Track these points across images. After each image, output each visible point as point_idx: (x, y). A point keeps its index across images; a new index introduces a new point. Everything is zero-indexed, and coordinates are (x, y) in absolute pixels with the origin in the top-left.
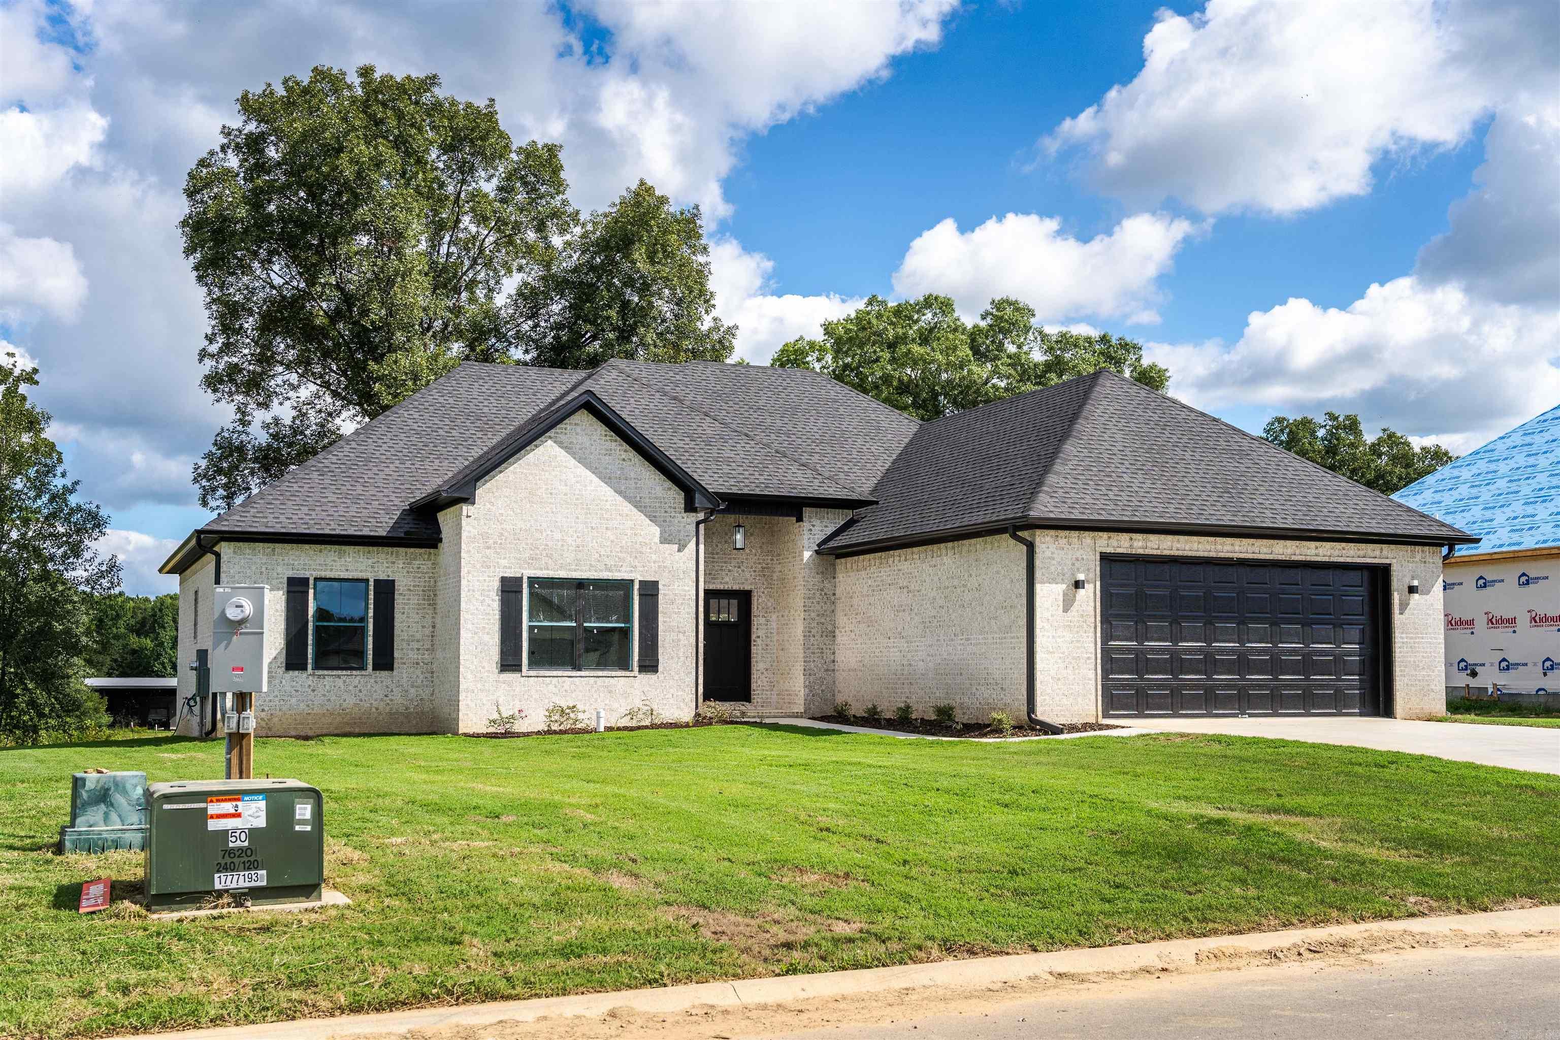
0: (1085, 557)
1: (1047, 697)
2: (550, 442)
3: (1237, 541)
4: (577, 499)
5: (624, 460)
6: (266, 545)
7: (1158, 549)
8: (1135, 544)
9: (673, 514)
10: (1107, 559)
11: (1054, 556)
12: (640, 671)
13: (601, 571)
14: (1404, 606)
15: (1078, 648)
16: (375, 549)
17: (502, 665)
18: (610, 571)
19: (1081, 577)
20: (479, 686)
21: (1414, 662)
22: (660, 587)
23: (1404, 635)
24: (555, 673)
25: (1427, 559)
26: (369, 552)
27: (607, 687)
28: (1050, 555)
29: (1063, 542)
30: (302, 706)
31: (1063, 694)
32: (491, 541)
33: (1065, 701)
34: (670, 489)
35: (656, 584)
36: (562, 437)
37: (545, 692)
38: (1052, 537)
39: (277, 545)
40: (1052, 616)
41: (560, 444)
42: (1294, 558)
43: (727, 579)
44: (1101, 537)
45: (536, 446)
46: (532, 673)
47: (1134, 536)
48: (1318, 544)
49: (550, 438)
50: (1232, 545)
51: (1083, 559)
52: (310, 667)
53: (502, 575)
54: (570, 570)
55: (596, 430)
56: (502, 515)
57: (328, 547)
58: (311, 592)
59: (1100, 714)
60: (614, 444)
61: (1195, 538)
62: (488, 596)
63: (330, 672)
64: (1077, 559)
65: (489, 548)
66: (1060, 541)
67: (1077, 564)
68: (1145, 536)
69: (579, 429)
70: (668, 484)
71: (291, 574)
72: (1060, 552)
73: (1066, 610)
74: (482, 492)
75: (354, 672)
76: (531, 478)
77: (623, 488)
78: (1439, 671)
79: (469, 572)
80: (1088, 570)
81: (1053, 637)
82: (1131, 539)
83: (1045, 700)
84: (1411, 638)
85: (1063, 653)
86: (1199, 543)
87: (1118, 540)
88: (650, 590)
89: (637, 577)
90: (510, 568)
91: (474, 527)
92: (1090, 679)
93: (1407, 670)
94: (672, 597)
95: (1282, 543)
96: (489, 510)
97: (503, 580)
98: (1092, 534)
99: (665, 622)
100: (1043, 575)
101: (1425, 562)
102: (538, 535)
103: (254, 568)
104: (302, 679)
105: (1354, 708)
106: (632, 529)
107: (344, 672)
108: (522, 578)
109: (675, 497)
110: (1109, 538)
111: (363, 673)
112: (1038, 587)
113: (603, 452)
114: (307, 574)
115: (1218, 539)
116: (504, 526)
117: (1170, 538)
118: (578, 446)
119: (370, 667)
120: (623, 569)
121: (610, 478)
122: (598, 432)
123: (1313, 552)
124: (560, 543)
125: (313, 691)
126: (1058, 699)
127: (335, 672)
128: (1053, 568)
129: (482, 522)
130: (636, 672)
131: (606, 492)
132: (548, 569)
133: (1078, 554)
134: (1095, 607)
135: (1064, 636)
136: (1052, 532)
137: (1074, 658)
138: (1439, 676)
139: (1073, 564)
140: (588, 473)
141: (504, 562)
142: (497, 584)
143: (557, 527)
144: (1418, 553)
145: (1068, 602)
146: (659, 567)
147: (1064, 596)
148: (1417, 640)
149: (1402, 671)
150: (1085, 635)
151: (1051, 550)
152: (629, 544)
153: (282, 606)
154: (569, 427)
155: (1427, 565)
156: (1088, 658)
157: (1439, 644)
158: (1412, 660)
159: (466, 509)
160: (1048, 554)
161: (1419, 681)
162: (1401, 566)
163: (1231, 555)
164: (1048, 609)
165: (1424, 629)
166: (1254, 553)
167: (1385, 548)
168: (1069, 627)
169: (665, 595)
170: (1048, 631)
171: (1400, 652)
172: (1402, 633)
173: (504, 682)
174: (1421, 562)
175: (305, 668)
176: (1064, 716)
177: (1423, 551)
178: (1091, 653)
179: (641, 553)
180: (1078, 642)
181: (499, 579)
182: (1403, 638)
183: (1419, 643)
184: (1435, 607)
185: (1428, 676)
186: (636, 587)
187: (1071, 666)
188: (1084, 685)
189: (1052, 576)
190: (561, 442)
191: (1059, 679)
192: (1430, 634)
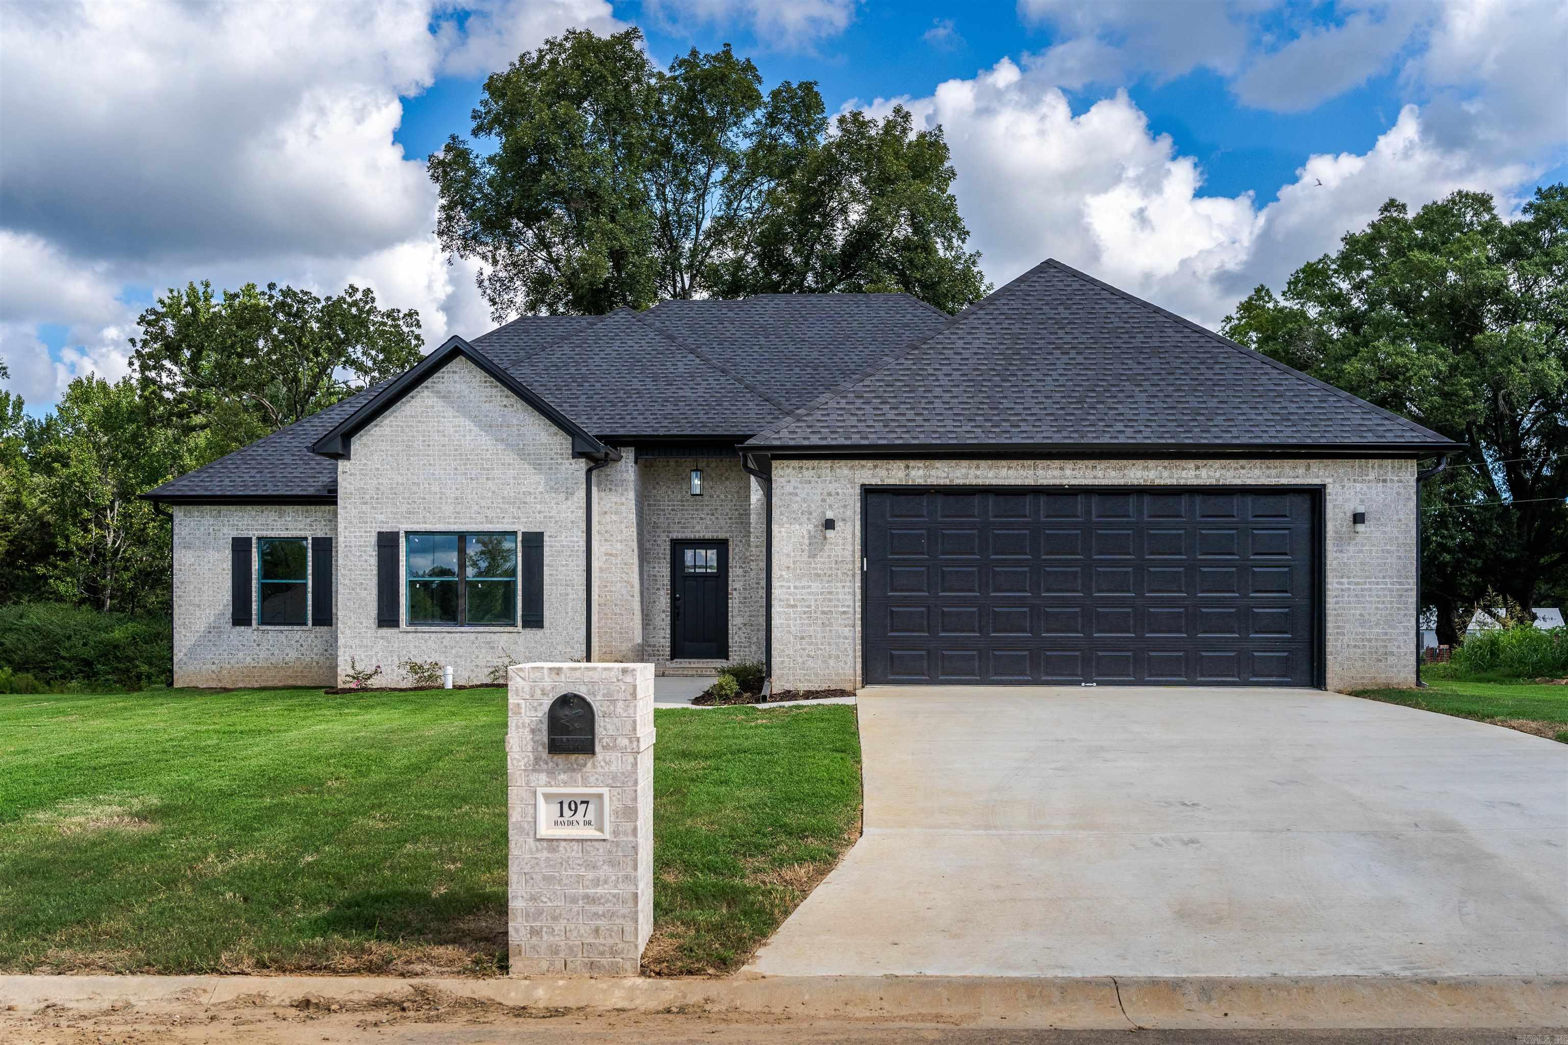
0: (839, 491)
1: (786, 659)
2: (426, 393)
3: (1069, 465)
4: (456, 450)
5: (505, 406)
6: (213, 507)
7: (947, 477)
8: (913, 473)
9: (560, 461)
10: (868, 492)
11: (798, 491)
12: (523, 627)
13: (482, 523)
14: (1346, 540)
15: (830, 600)
16: (313, 507)
17: (379, 621)
18: (491, 523)
19: (830, 515)
20: (357, 641)
21: (1361, 615)
22: (546, 538)
23: (1345, 580)
24: (433, 629)
25: (1390, 475)
26: (307, 511)
27: (489, 643)
28: (791, 490)
29: (809, 474)
30: (249, 659)
31: (808, 656)
32: (368, 497)
33: (810, 663)
34: (556, 434)
35: (540, 535)
36: (440, 387)
37: (424, 648)
38: (794, 468)
39: (222, 507)
40: (794, 563)
41: (437, 394)
42: (1157, 482)
43: (698, 528)
44: (863, 466)
45: (413, 397)
46: (412, 629)
47: (911, 463)
48: (1200, 462)
49: (427, 387)
50: (1062, 469)
51: (838, 494)
52: (254, 622)
53: (378, 529)
54: (448, 523)
55: (475, 377)
56: (378, 469)
57: (269, 507)
58: (254, 551)
59: (859, 679)
60: (494, 390)
61: (1004, 463)
62: (365, 552)
63: (272, 628)
64: (830, 494)
65: (365, 503)
66: (805, 473)
67: (830, 500)
68: (928, 463)
69: (456, 377)
70: (554, 429)
71: (235, 534)
72: (806, 486)
73: (812, 555)
74: (357, 444)
75: (295, 628)
76: (407, 430)
77: (505, 436)
78: (1405, 627)
79: (346, 528)
80: (845, 506)
81: (795, 587)
82: (907, 467)
83: (783, 662)
84: (1357, 584)
85: (809, 606)
86: (1009, 468)
87: (887, 469)
88: (535, 542)
89: (521, 528)
90: (387, 523)
91: (350, 483)
92: (846, 638)
93: (1347, 626)
94: (560, 549)
96: (365, 465)
97: (380, 534)
98: (850, 463)
99: (551, 575)
100: (782, 514)
101: (1385, 481)
102: (415, 488)
103: (202, 529)
104: (249, 634)
105: (1269, 675)
106: (514, 478)
107: (286, 628)
108: (398, 533)
109: (561, 443)
110: (875, 467)
111: (304, 628)
112: (775, 528)
113: (484, 399)
114: (250, 534)
115: (1038, 462)
116: (380, 481)
117: (964, 463)
118: (456, 395)
119: (310, 622)
120: (506, 520)
121: (490, 426)
122: (478, 379)
123: (1192, 473)
124: (438, 496)
125: (258, 645)
126: (800, 660)
127: (277, 628)
128: (795, 507)
129: (358, 477)
130: (520, 628)
131: (485, 440)
132: (425, 523)
133: (831, 488)
134: (854, 551)
135: (810, 587)
136: (795, 463)
137: (823, 613)
138: (1406, 634)
139: (824, 500)
140: (467, 422)
141: (381, 517)
142: (373, 539)
143: (435, 479)
144: (1373, 468)
145: (816, 545)
146: (545, 517)
147: (810, 538)
148: (1368, 586)
149: (1338, 627)
150: (839, 585)
151: (793, 483)
152: (512, 494)
153: (228, 565)
154: (446, 376)
155: (1389, 484)
156: (844, 613)
157: (1407, 590)
158: (1358, 612)
159: (342, 465)
160: (789, 488)
161: (1370, 640)
162: (1343, 487)
163: (1057, 482)
164: (788, 555)
165: (1380, 571)
166: (1095, 478)
167: (1315, 464)
168: (818, 575)
169: (551, 546)
170: (788, 581)
171: (1337, 603)
172: (1342, 577)
173: (382, 638)
174: (1378, 481)
175: (250, 624)
176: (809, 681)
177: (1380, 466)
178: (848, 606)
179: (525, 503)
180: (830, 593)
181: (375, 534)
182: (1342, 584)
183: (1370, 590)
184: (1401, 541)
185: (1386, 634)
186: (520, 538)
187: (820, 622)
188: (837, 644)
189: (794, 516)
190: (438, 392)
191: (802, 638)
192: (1390, 577)
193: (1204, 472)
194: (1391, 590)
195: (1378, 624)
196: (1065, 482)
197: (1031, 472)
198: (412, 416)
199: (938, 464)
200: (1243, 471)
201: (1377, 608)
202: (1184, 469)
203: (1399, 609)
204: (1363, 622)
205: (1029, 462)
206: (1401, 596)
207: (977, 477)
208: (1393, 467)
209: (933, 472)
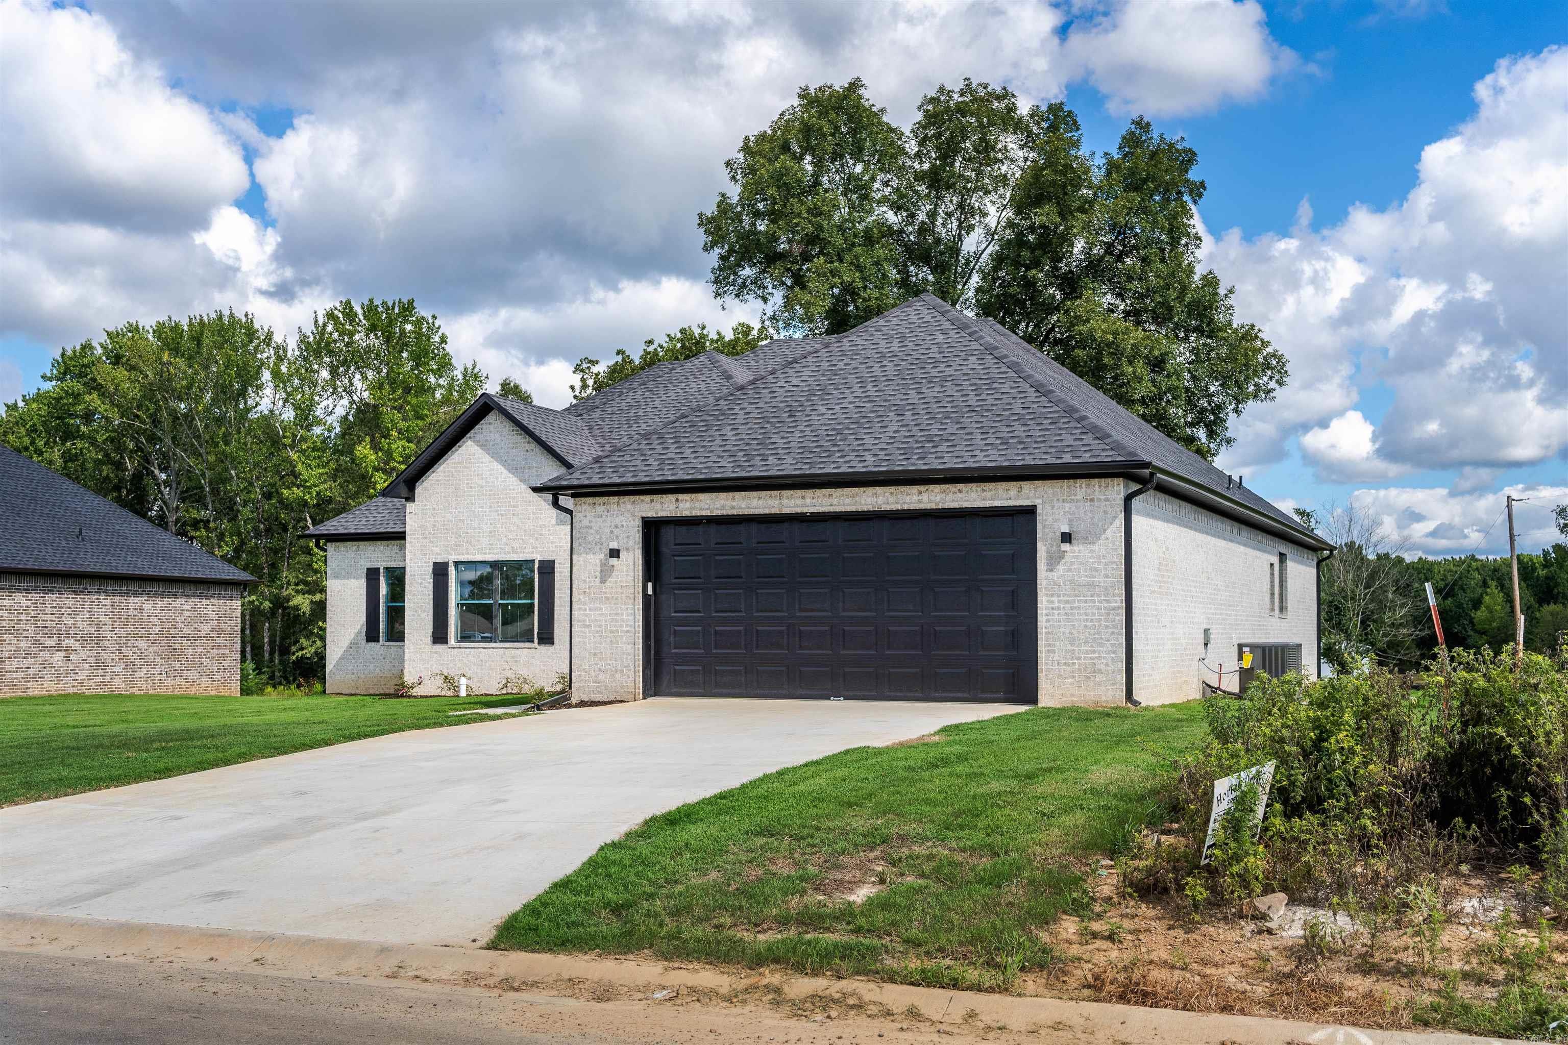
0: (624, 523)
1: (584, 673)
2: (469, 443)
3: (809, 493)
4: (491, 490)
6: (354, 543)
7: (709, 509)
8: (681, 505)
10: (648, 524)
11: (592, 524)
12: (539, 643)
13: (509, 553)
14: (1055, 559)
15: (618, 621)
17: (434, 638)
18: (517, 553)
19: (614, 545)
21: (1071, 633)
22: (556, 565)
23: (1055, 599)
24: (473, 645)
25: (1097, 495)
27: (513, 657)
28: (588, 524)
29: (600, 509)
30: (377, 670)
31: (600, 670)
32: (427, 532)
33: (602, 677)
35: (552, 563)
36: (480, 437)
37: (467, 660)
38: (589, 504)
39: (360, 543)
40: (589, 588)
41: (478, 442)
44: (643, 501)
45: (460, 447)
46: (458, 645)
47: (680, 496)
48: (922, 488)
49: (470, 438)
50: (803, 497)
51: (622, 526)
52: (382, 639)
53: (434, 560)
54: (485, 554)
55: (505, 429)
56: (434, 509)
58: (382, 579)
59: (641, 690)
60: (519, 437)
61: (755, 494)
62: (424, 579)
63: (397, 643)
64: (616, 527)
65: (426, 538)
66: (598, 508)
67: (616, 532)
68: (693, 496)
69: (492, 427)
71: (369, 565)
72: (598, 519)
73: (603, 581)
74: (419, 490)
76: (455, 475)
78: (1112, 645)
79: (411, 560)
80: (628, 537)
81: (590, 610)
82: (677, 500)
83: (581, 675)
84: (1067, 602)
85: (600, 626)
86: (760, 498)
87: (662, 503)
88: (548, 568)
89: (538, 557)
90: (440, 554)
91: (414, 521)
92: (629, 654)
93: (1058, 643)
95: (870, 490)
96: (425, 505)
97: (435, 565)
98: (632, 498)
99: (560, 597)
101: (1092, 500)
102: (461, 524)
103: (346, 561)
104: (379, 649)
105: (997, 692)
106: (534, 513)
108: (448, 563)
110: (652, 501)
112: (575, 558)
113: (511, 446)
114: (380, 565)
115: (783, 492)
116: (436, 519)
117: (723, 495)
118: (491, 443)
120: (526, 551)
122: (507, 430)
123: (915, 498)
124: (478, 530)
125: (385, 658)
126: (593, 674)
128: (590, 538)
129: (420, 516)
130: (536, 644)
132: (468, 554)
133: (618, 521)
134: (635, 577)
136: (590, 500)
137: (612, 632)
139: (612, 532)
140: (500, 467)
141: (437, 550)
142: (430, 569)
143: (475, 516)
144: (1081, 488)
145: (605, 573)
146: (556, 547)
147: (601, 566)
148: (1076, 604)
149: (1049, 645)
150: (624, 607)
151: (589, 518)
152: (532, 527)
153: (364, 591)
154: (484, 426)
155: (1096, 503)
156: (628, 632)
157: (1114, 608)
158: (1068, 630)
159: (410, 506)
160: (586, 522)
161: (1079, 658)
162: (1053, 507)
163: (799, 510)
164: (585, 581)
165: (1089, 590)
166: (831, 505)
167: (1026, 486)
168: (607, 599)
169: (561, 572)
170: (585, 604)
171: (1048, 621)
172: (1052, 596)
173: (436, 652)
174: (1085, 500)
175: (378, 641)
176: (600, 693)
177: (1088, 486)
178: (631, 626)
179: (541, 535)
180: (617, 614)
181: (432, 564)
182: (1052, 602)
183: (1079, 608)
184: (1108, 559)
185: (1094, 652)
186: (536, 566)
187: (608, 640)
188: (622, 660)
189: (589, 546)
190: (479, 441)
191: (595, 654)
192: (1098, 595)
193: (925, 497)
194: (1099, 608)
195: (1086, 642)
196: (805, 510)
197: (776, 502)
198: (459, 463)
199: (702, 496)
200: (960, 495)
201: (1086, 626)
202: (908, 494)
203: (1107, 627)
204: (1072, 641)
205: (776, 492)
206: (1108, 614)
207: (733, 508)
208: (1100, 486)
209: (697, 505)
